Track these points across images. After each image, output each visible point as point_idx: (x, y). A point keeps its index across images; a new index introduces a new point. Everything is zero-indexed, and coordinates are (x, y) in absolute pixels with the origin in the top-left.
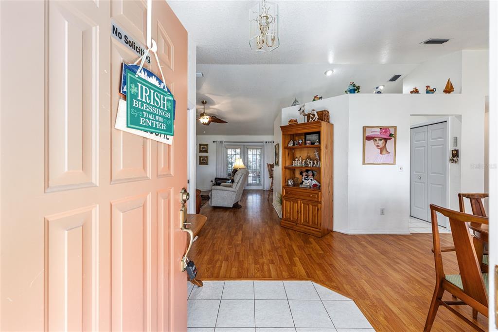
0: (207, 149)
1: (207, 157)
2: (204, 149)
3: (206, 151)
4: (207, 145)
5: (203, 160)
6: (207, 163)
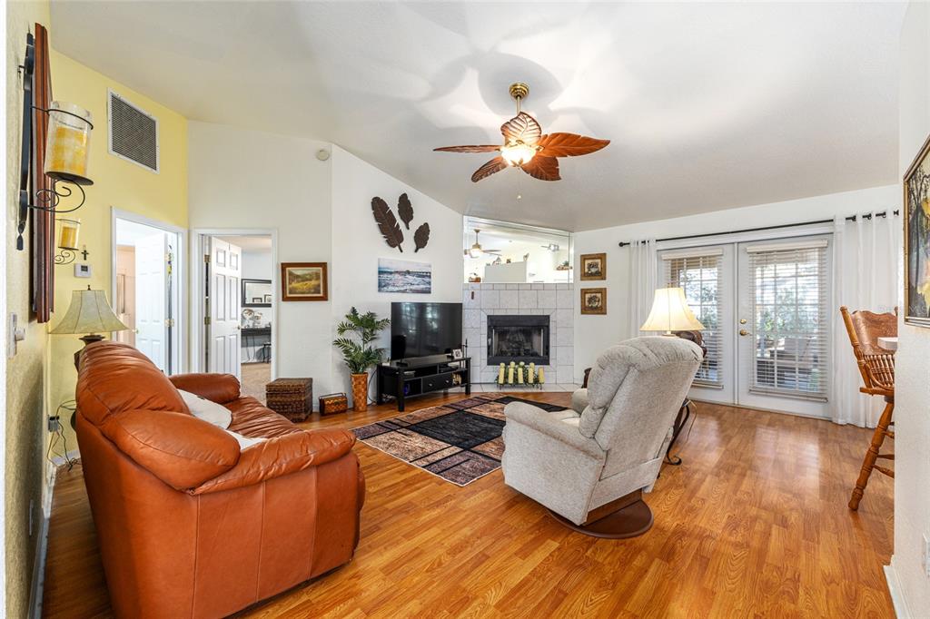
0: (604, 268)
1: (603, 291)
2: (593, 270)
3: (601, 275)
4: (602, 257)
5: (590, 300)
6: (601, 310)
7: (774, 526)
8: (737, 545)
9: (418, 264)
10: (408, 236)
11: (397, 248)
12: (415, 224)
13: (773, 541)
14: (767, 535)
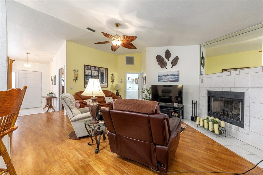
7: (47, 158)
8: (51, 147)
9: (172, 72)
10: (169, 63)
11: (165, 68)
12: (171, 59)
13: (44, 154)
14: (47, 154)
